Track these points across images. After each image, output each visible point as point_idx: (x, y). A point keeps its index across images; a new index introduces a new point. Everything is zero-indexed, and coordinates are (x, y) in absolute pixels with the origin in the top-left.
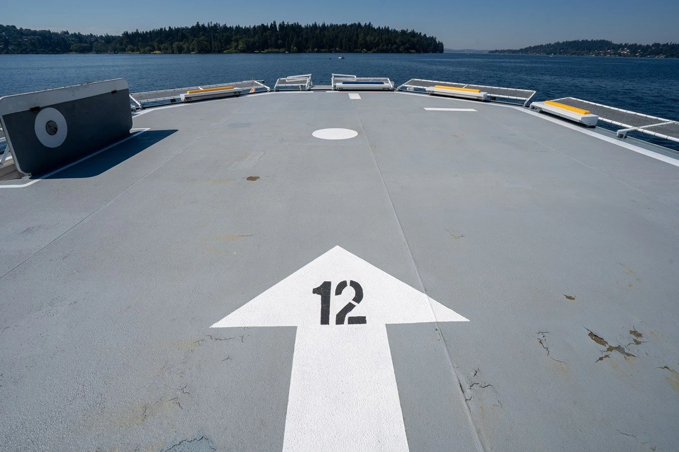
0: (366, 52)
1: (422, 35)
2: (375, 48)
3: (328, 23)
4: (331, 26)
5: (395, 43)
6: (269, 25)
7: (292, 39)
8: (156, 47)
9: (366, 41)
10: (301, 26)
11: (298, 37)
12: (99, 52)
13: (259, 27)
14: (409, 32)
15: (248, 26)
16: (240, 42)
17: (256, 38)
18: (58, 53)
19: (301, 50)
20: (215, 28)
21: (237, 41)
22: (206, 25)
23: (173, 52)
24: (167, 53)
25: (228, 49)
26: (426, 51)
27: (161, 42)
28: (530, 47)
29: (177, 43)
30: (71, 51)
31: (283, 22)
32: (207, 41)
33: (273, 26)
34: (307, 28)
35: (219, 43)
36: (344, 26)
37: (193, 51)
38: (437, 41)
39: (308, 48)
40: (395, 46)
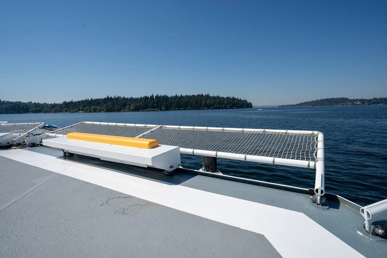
0: (207, 109)
1: (239, 99)
2: (212, 107)
3: (184, 95)
4: (186, 96)
5: (224, 103)
6: (150, 97)
7: (163, 103)
8: (81, 110)
9: (206, 103)
10: (168, 96)
11: (166, 102)
12: (45, 112)
13: (143, 98)
14: (231, 98)
15: (137, 97)
16: (131, 106)
17: (141, 103)
18: (21, 113)
19: (168, 109)
20: (118, 99)
21: (130, 105)
22: (113, 97)
23: (90, 112)
24: (86, 112)
25: (124, 109)
26: (242, 107)
27: (85, 106)
28: (302, 103)
29: (94, 107)
30: (29, 112)
31: (158, 95)
32: (112, 105)
33: (152, 97)
34: (171, 97)
35: (119, 107)
36: (194, 96)
37: (103, 111)
38: (248, 102)
39: (172, 108)
40: (224, 105)
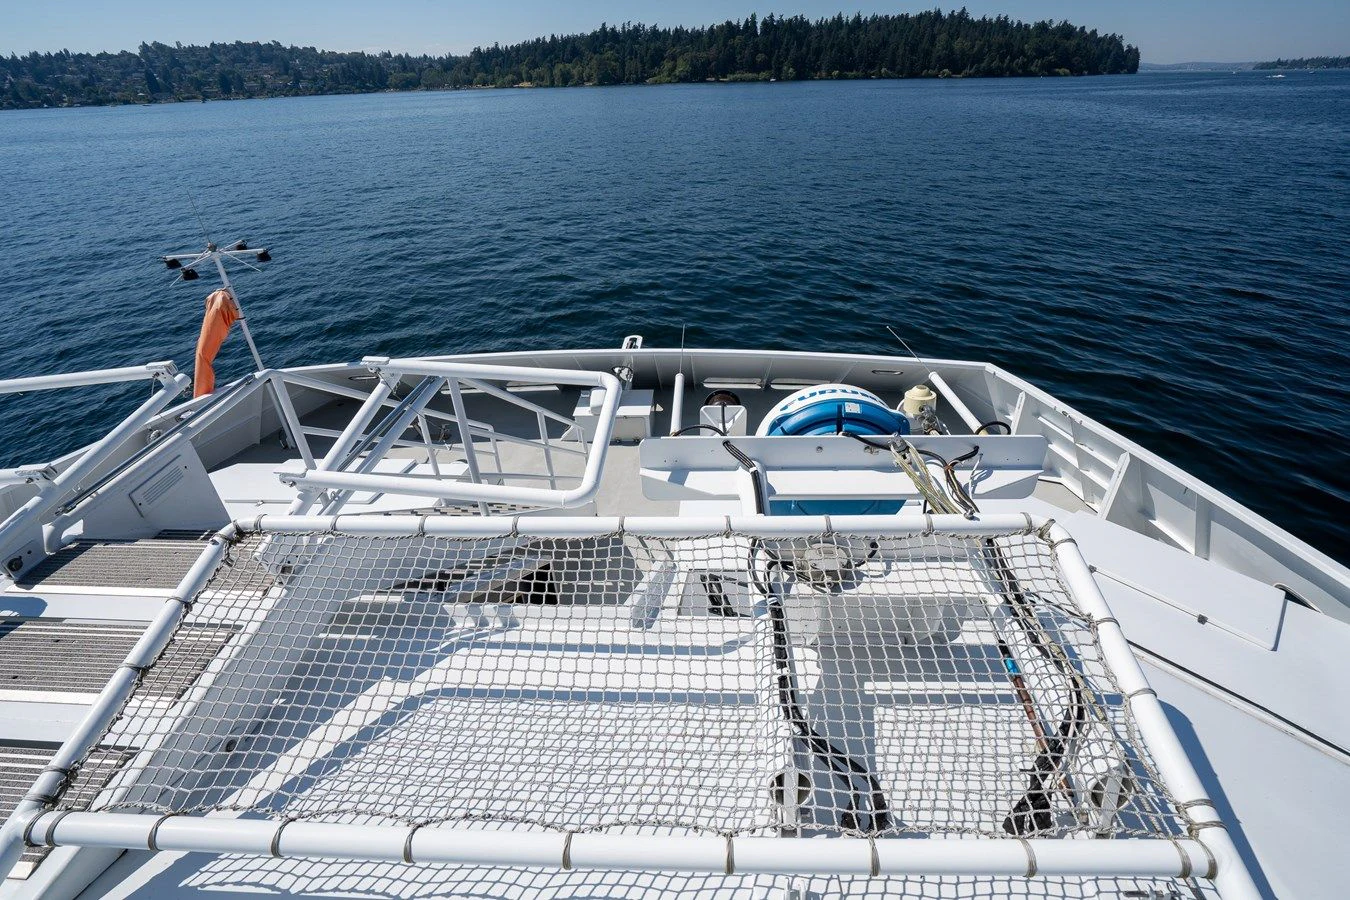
0: (949, 77)
1: (1088, 31)
2: (971, 67)
3: (867, 15)
4: (874, 19)
5: (1022, 53)
6: (742, 24)
7: (788, 50)
8: (524, 76)
9: (952, 50)
10: (807, 22)
11: (800, 46)
12: (430, 87)
13: (721, 28)
14: (1054, 26)
15: (698, 27)
16: (680, 61)
17: (713, 50)
18: (368, 90)
19: (804, 72)
20: (635, 34)
21: (674, 58)
22: (619, 29)
23: (552, 85)
24: (541, 86)
25: (655, 75)
26: (1094, 71)
27: (534, 65)
29: (561, 66)
30: (388, 87)
31: (772, 16)
32: (616, 60)
33: (750, 25)
34: (820, 26)
35: (639, 65)
36: (903, 19)
37: (588, 81)
38: (1125, 44)
39: (819, 69)
40: (1020, 60)
